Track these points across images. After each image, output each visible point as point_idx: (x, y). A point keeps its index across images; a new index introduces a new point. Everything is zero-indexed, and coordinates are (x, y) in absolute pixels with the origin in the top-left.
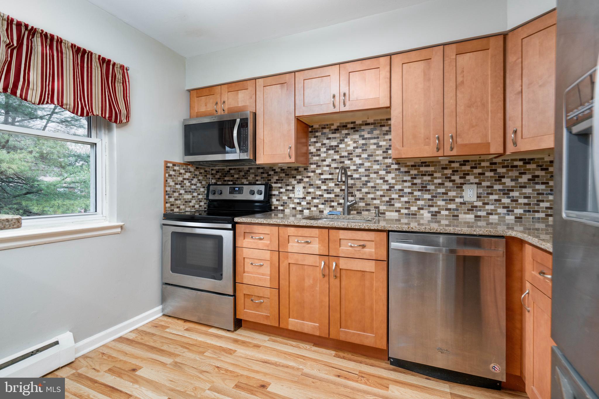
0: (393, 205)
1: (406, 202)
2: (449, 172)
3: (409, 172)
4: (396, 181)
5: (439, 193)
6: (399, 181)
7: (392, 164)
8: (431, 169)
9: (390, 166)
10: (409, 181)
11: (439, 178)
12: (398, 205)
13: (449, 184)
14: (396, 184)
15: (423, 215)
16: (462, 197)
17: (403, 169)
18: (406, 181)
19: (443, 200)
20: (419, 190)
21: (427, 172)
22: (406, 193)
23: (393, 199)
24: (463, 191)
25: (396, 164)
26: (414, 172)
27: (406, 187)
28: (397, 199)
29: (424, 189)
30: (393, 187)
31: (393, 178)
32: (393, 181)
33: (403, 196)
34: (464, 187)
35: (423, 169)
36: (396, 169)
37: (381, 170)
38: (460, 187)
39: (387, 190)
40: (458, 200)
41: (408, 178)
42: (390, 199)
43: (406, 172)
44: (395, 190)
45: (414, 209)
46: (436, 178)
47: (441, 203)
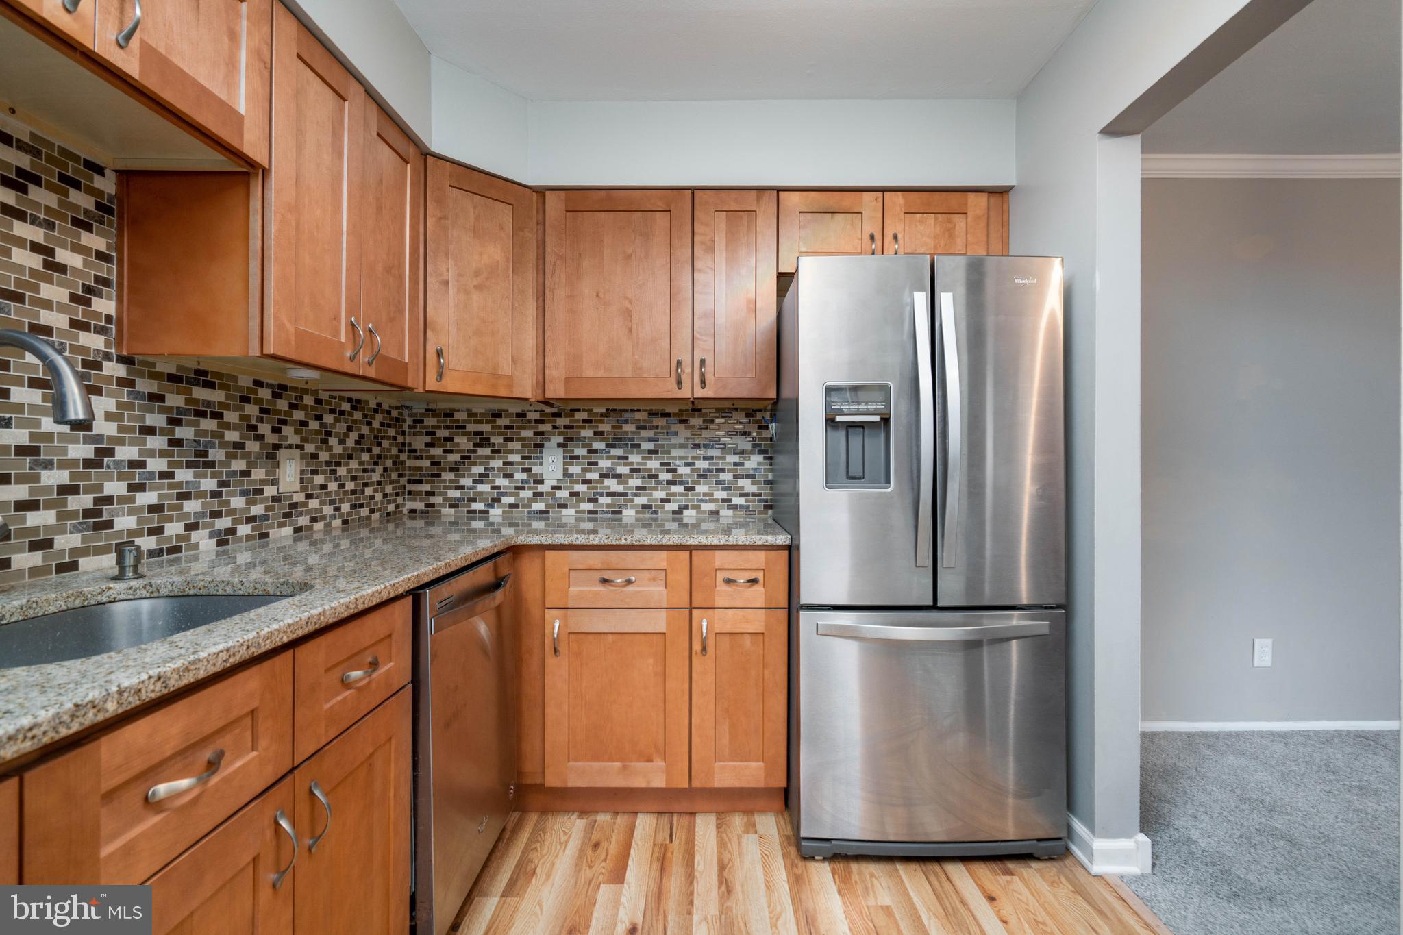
0: (109, 525)
1: (153, 509)
2: (252, 410)
3: (161, 398)
4: (121, 429)
5: (234, 473)
6: (130, 429)
7: (108, 357)
8: (217, 396)
9: (98, 366)
10: (163, 432)
11: (236, 427)
12: (125, 523)
13: (253, 446)
14: (121, 441)
15: (196, 546)
16: (275, 482)
17: (145, 386)
18: (150, 431)
19: (243, 493)
20: (190, 465)
21: (208, 403)
22: (151, 475)
23: (109, 500)
24: (277, 465)
25: (121, 360)
26: (175, 400)
27: (151, 453)
28: (122, 499)
29: (200, 462)
30: (110, 452)
31: (109, 416)
32: (110, 429)
33: (141, 488)
34: (281, 453)
35: (200, 393)
36: (121, 382)
38: (271, 455)
39: (88, 463)
40: (270, 491)
41: (156, 419)
42: (97, 501)
43: (153, 397)
44: (118, 464)
45: (174, 529)
46: (227, 426)
47: (238, 502)
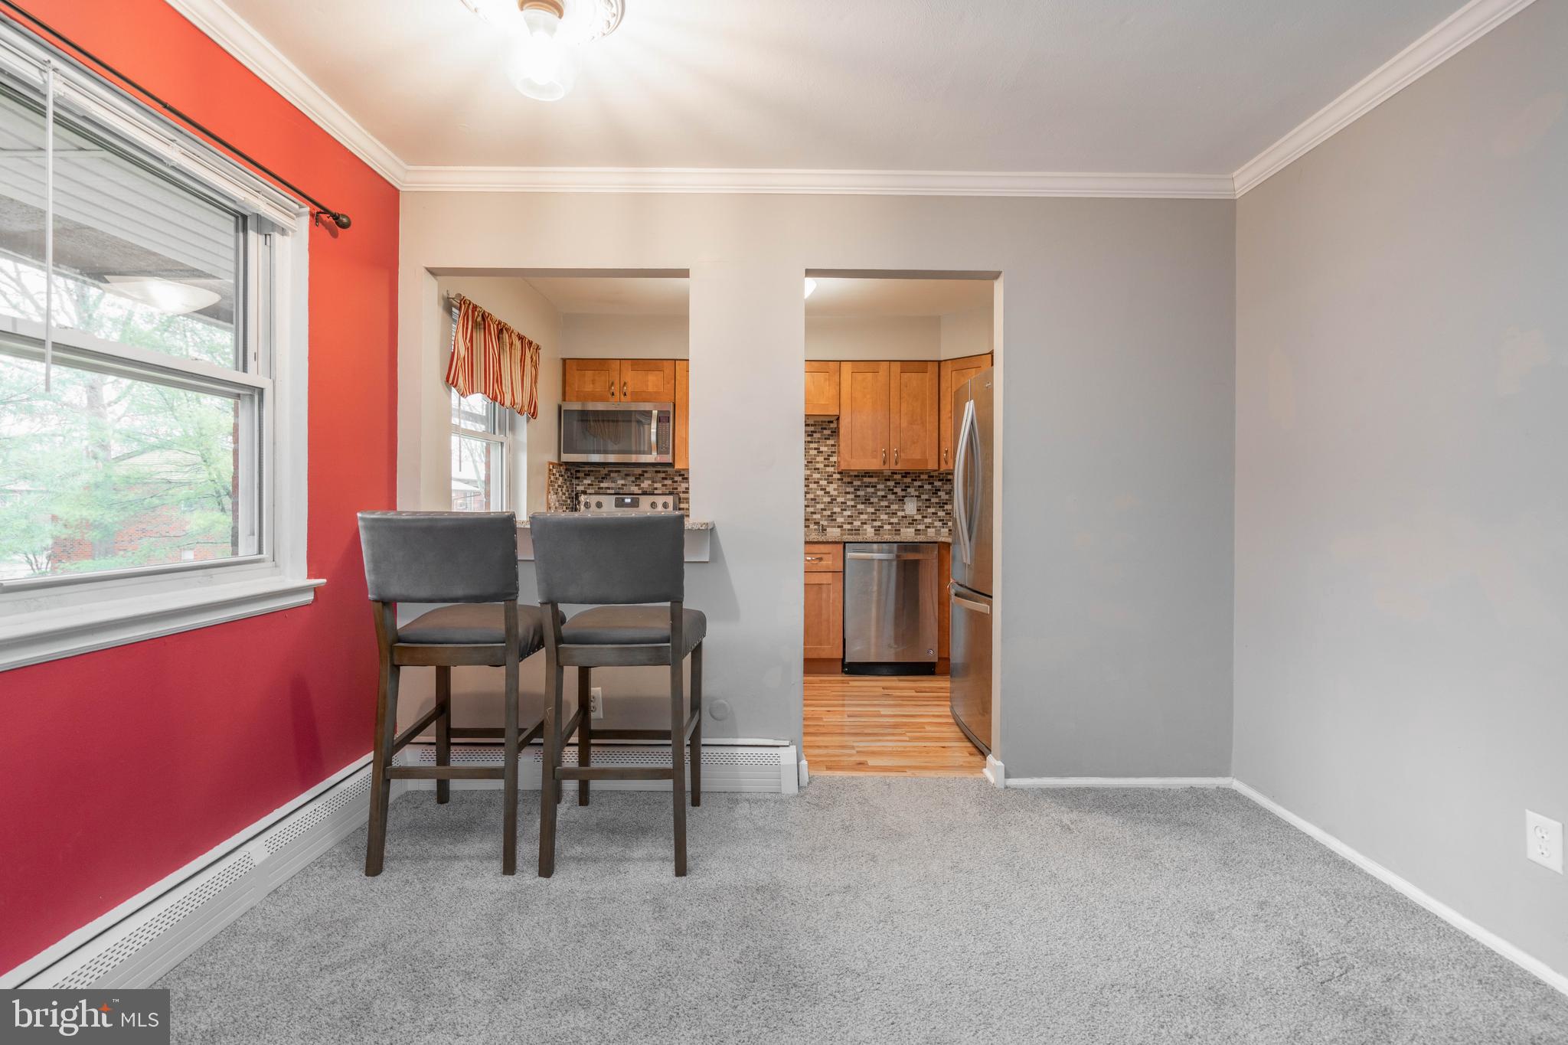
0: (835, 520)
1: (849, 516)
2: (891, 484)
3: (852, 483)
4: (838, 493)
5: (882, 506)
6: (841, 493)
7: (835, 473)
8: (874, 480)
9: (832, 476)
10: (852, 493)
11: (882, 490)
12: (840, 520)
13: (891, 497)
14: (839, 496)
15: (866, 530)
16: (903, 510)
17: (846, 479)
18: (848, 493)
19: (886, 514)
20: (862, 503)
21: (870, 483)
22: (848, 506)
23: (835, 513)
24: (905, 504)
25: (839, 473)
26: (857, 483)
27: (849, 500)
28: (839, 513)
29: (867, 501)
30: (836, 500)
31: (835, 490)
32: (835, 493)
33: (845, 510)
34: (905, 499)
35: (866, 480)
36: (838, 479)
37: (821, 479)
38: (901, 500)
39: (829, 503)
40: (900, 514)
41: (852, 490)
42: (831, 513)
43: (849, 483)
44: (837, 503)
45: (857, 523)
46: (879, 490)
47: (884, 517)
